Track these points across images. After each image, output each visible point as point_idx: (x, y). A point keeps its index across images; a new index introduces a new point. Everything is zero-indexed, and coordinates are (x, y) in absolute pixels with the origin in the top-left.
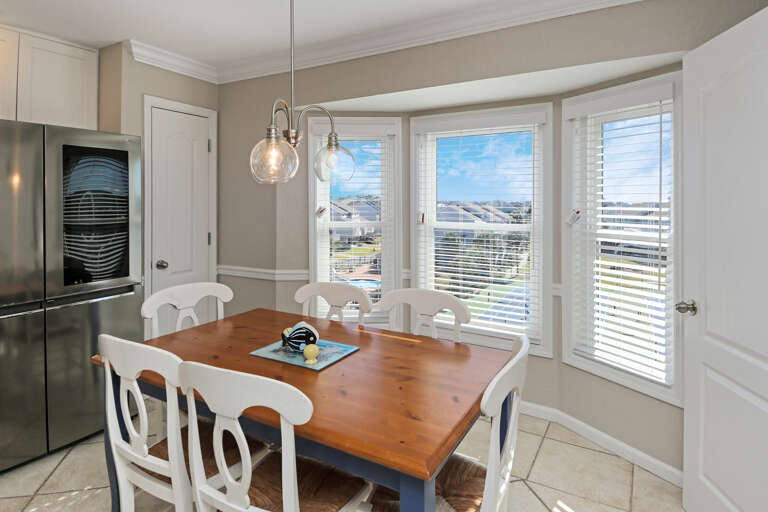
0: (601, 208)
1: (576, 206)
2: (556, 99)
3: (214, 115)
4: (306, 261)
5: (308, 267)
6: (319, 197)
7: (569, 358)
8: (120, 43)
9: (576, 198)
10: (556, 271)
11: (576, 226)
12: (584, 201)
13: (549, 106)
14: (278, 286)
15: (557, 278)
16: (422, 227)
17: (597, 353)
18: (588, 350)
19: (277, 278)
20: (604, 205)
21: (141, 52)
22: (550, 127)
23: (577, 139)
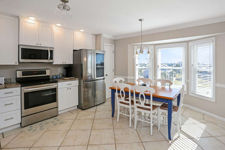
0: (198, 64)
1: (192, 64)
2: (187, 42)
3: (114, 46)
4: (134, 75)
5: (134, 76)
6: (136, 62)
7: (190, 94)
8: (101, 34)
9: (192, 62)
10: (188, 77)
11: (192, 68)
12: (194, 63)
13: (186, 43)
14: (128, 80)
15: (188, 78)
16: (158, 68)
17: (196, 93)
18: (195, 92)
19: (128, 78)
20: (198, 63)
21: (104, 35)
22: (186, 48)
23: (192, 50)
